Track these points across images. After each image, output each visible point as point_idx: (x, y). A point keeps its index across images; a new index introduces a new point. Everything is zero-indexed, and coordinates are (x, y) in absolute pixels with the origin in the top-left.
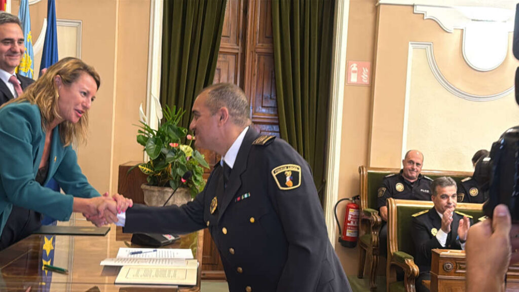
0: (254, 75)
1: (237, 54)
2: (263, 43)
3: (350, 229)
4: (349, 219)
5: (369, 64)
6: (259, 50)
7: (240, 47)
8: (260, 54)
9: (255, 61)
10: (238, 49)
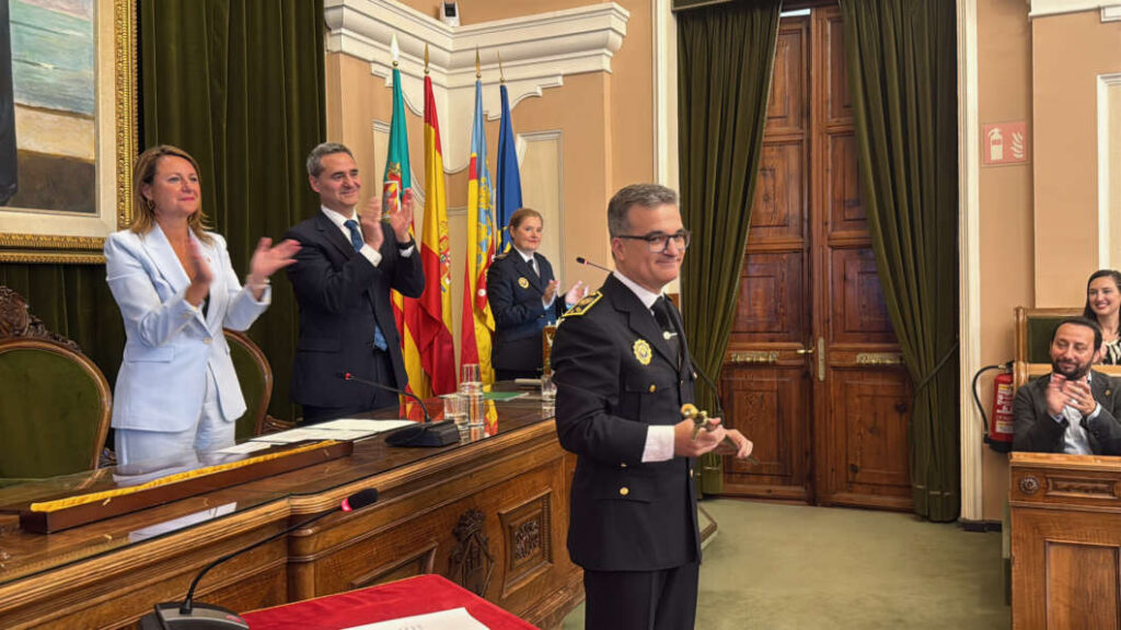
0: (827, 170)
1: (802, 141)
2: (840, 116)
3: (1002, 420)
4: (999, 402)
5: (1023, 124)
6: (834, 129)
7: (805, 131)
8: (835, 136)
9: (827, 147)
10: (802, 134)
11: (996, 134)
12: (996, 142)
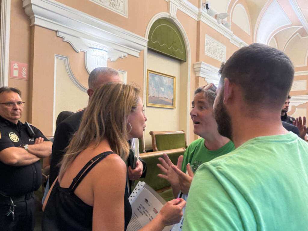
11: (16, 66)
12: (16, 69)
